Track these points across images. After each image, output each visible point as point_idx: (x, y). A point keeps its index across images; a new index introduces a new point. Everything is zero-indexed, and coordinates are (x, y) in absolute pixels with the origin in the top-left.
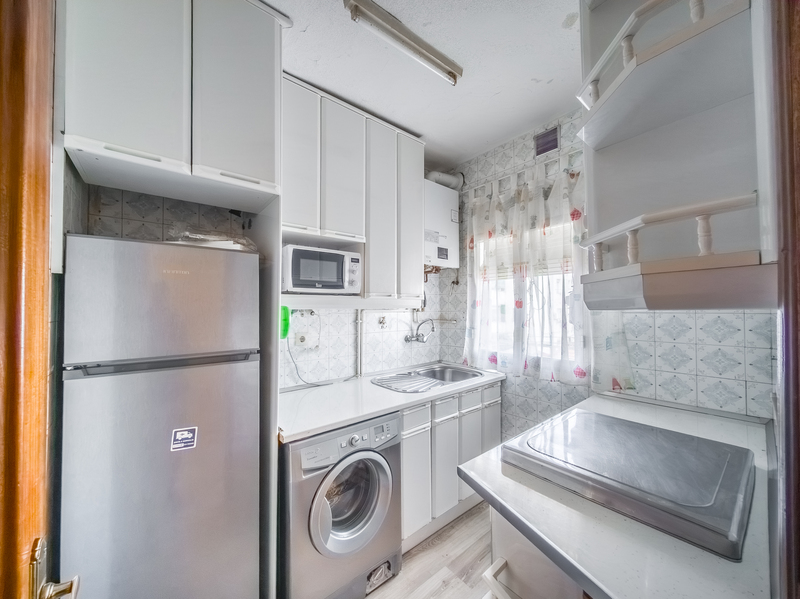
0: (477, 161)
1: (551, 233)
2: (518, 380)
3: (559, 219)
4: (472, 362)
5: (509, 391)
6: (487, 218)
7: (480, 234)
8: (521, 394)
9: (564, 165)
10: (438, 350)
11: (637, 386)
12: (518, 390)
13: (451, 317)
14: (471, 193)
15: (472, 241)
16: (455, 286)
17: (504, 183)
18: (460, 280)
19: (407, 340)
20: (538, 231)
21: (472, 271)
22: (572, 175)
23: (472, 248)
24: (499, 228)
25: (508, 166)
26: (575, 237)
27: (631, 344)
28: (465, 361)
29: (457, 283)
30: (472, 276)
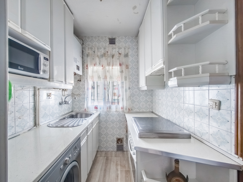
0: (89, 38)
1: (114, 68)
2: (104, 113)
3: (116, 65)
4: (88, 110)
5: (101, 117)
6: (93, 59)
7: (91, 64)
8: (105, 117)
9: (117, 50)
10: (71, 107)
11: (133, 109)
12: (104, 116)
13: (77, 94)
14: (87, 49)
15: (87, 66)
16: (79, 82)
17: (99, 49)
18: (81, 80)
19: (60, 104)
20: (111, 67)
21: (87, 77)
22: (119, 54)
23: (87, 69)
24: (98, 64)
25: (100, 44)
26: (120, 71)
27: (132, 99)
28: (85, 110)
29: (80, 81)
30: (87, 79)
